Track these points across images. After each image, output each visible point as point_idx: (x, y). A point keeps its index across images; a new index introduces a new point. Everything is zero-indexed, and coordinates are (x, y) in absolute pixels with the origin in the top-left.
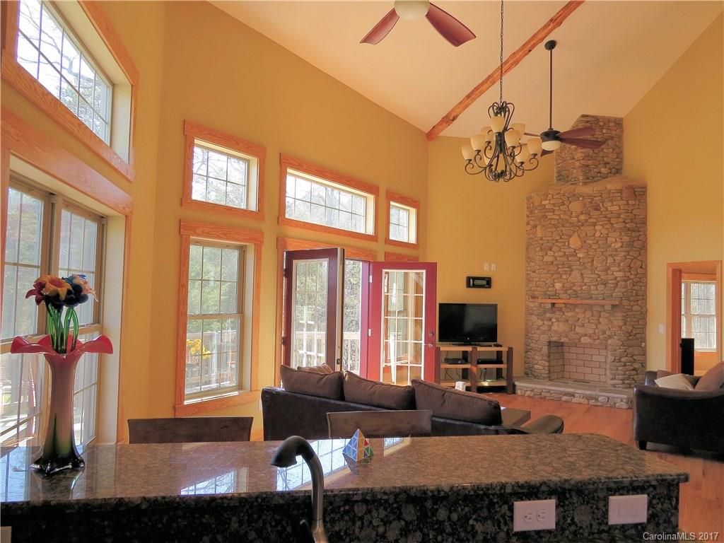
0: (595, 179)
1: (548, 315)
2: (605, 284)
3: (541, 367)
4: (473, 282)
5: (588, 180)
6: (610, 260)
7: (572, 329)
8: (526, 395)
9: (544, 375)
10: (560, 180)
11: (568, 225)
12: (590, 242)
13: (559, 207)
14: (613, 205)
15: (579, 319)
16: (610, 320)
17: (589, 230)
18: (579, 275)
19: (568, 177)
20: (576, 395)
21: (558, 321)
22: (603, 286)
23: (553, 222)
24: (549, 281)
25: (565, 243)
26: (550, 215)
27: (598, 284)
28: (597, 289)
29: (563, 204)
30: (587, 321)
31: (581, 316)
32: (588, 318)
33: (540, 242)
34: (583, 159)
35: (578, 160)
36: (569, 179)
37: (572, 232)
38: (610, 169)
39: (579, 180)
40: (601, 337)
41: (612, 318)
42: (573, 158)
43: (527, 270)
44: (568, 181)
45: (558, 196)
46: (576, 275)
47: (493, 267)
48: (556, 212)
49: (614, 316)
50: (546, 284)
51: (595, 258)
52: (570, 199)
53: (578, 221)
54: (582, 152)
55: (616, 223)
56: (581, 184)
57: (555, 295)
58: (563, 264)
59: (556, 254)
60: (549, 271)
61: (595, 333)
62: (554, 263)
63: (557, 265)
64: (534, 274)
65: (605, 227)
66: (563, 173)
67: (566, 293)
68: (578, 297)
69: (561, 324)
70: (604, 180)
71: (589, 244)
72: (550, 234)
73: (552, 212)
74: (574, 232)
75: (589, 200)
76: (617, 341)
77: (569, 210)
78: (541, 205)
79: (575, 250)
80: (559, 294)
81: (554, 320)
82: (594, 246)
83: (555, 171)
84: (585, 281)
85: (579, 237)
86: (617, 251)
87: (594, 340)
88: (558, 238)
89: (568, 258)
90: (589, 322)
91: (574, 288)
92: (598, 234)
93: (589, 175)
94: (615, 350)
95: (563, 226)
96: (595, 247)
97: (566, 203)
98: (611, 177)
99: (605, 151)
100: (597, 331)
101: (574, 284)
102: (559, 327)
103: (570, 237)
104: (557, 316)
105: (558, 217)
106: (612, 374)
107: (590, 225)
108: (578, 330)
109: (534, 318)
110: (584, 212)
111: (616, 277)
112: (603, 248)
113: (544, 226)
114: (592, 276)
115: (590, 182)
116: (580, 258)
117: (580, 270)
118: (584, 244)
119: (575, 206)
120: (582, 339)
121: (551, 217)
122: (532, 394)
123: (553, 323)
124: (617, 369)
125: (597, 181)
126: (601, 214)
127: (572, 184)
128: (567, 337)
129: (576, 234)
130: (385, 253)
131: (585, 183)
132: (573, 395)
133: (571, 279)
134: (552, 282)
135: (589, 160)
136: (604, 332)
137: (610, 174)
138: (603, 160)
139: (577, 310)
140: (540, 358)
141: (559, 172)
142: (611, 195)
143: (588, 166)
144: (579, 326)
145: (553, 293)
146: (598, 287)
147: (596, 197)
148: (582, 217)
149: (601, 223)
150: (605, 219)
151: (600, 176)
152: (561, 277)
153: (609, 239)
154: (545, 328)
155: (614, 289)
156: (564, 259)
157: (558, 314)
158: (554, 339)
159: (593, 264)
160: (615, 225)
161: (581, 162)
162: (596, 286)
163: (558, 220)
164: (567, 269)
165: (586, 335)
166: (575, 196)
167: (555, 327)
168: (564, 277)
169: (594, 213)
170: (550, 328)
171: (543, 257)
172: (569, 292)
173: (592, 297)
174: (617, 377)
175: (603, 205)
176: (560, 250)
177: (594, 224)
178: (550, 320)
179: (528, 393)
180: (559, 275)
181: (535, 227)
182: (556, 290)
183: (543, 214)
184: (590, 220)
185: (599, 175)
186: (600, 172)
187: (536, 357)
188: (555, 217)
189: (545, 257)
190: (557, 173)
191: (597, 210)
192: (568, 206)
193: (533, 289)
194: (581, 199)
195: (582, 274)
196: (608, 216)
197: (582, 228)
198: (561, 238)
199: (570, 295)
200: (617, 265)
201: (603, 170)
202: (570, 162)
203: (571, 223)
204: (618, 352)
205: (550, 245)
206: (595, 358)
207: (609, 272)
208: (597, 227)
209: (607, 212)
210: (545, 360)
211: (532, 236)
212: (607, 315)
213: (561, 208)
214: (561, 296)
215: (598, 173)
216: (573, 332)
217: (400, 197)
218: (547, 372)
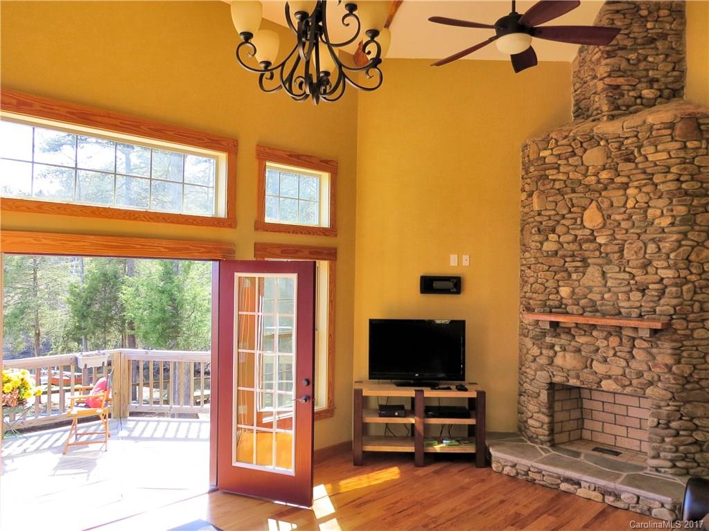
0: (632, 109)
1: (548, 339)
2: (644, 290)
3: (537, 424)
4: (429, 285)
5: (619, 109)
6: (651, 248)
7: (588, 364)
8: (505, 472)
9: (541, 437)
10: (578, 116)
11: (580, 189)
12: (618, 217)
13: (567, 159)
14: (657, 151)
15: (598, 350)
16: (650, 353)
17: (616, 196)
18: (598, 274)
19: (588, 110)
20: (583, 484)
21: (565, 350)
22: (639, 294)
23: (557, 185)
24: (551, 284)
25: (576, 219)
26: (552, 174)
27: (631, 290)
28: (629, 299)
29: (573, 154)
30: (611, 353)
31: (601, 344)
32: (614, 348)
33: (538, 218)
34: (609, 76)
35: (601, 80)
36: (590, 113)
37: (587, 201)
38: (660, 90)
39: (602, 111)
40: (635, 382)
41: (654, 351)
42: (595, 77)
43: (522, 265)
44: (588, 117)
45: (564, 142)
46: (593, 273)
47: (466, 261)
48: (562, 169)
49: (657, 346)
50: (546, 288)
51: (626, 246)
52: (585, 145)
53: (599, 182)
54: (607, 65)
55: (663, 183)
56: (605, 118)
57: (560, 307)
58: (573, 256)
59: (562, 239)
60: (550, 267)
61: (624, 375)
62: (560, 253)
63: (564, 257)
64: (529, 271)
65: (644, 189)
66: (582, 105)
67: (578, 305)
68: (597, 311)
69: (568, 355)
70: (647, 110)
71: (615, 220)
72: (552, 206)
73: (555, 168)
74: (592, 200)
75: (616, 145)
76: (664, 392)
77: (582, 164)
78: (539, 158)
79: (593, 231)
80: (566, 305)
81: (557, 348)
82: (624, 225)
83: (573, 102)
84: (609, 284)
85: (599, 208)
86: (663, 231)
87: (624, 386)
88: (565, 212)
89: (580, 245)
90: (615, 355)
91: (589, 296)
92: (630, 204)
93: (620, 102)
94: (659, 407)
95: (574, 191)
96: (626, 227)
97: (579, 151)
98: (661, 103)
99: (650, 59)
100: (627, 370)
101: (590, 289)
102: (566, 360)
103: (585, 209)
104: (563, 342)
105: (564, 178)
106: (654, 449)
107: (618, 189)
108: (597, 366)
109: (528, 342)
110: (607, 166)
111: (662, 279)
112: (638, 227)
113: (543, 192)
114: (622, 275)
115: (621, 115)
116: (600, 245)
117: (600, 265)
118: (608, 221)
119: (594, 157)
120: (602, 383)
121: (554, 177)
122: (513, 473)
123: (556, 353)
124: (663, 441)
125: (636, 112)
126: (637, 168)
127: (594, 121)
128: (578, 377)
129: (594, 203)
130: (255, 244)
131: (612, 118)
132: (578, 483)
133: (585, 281)
134: (555, 285)
135: (620, 76)
136: (640, 375)
137: (659, 100)
138: (648, 76)
139: (595, 333)
140: (536, 409)
141: (577, 103)
142: (654, 133)
143: (618, 87)
144: (597, 360)
145: (557, 303)
146: (631, 294)
147: (627, 138)
148: (604, 175)
149: (636, 184)
150: (643, 176)
151: (642, 104)
152: (570, 276)
153: (650, 211)
154: (543, 361)
155: (660, 299)
156: (574, 247)
157: (564, 339)
158: (557, 379)
159: (622, 257)
160: (660, 187)
161: (607, 81)
162: (627, 293)
163: (565, 181)
164: (579, 264)
165: (610, 377)
166: (592, 140)
167: (558, 361)
168: (574, 276)
169: (625, 167)
170: (553, 362)
171: (542, 244)
172: (582, 302)
173: (620, 313)
174: (662, 454)
175: (639, 151)
176: (568, 232)
177: (625, 186)
178: (552, 347)
179: (507, 470)
180: (564, 274)
181: (530, 195)
182: (562, 298)
183: (543, 173)
184: (618, 180)
185: (639, 101)
186: (640, 97)
187: (531, 407)
188: (561, 177)
189: (545, 244)
190: (575, 106)
191: (628, 160)
192: (581, 157)
193: (528, 295)
194: (602, 143)
195: (604, 273)
196: (649, 171)
197: (603, 193)
198: (570, 212)
199: (583, 308)
200: (664, 256)
201: (647, 93)
202: (591, 84)
203: (587, 186)
204: (664, 411)
205: (551, 223)
206: (633, 412)
207: (650, 269)
208: (629, 191)
209: (648, 164)
210: (543, 413)
211: (526, 210)
212: (645, 345)
213: (571, 160)
214: (569, 309)
215: (636, 98)
216: (588, 370)
217: (290, 156)
218: (547, 433)
